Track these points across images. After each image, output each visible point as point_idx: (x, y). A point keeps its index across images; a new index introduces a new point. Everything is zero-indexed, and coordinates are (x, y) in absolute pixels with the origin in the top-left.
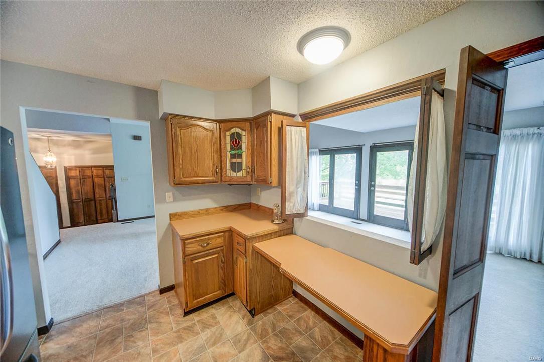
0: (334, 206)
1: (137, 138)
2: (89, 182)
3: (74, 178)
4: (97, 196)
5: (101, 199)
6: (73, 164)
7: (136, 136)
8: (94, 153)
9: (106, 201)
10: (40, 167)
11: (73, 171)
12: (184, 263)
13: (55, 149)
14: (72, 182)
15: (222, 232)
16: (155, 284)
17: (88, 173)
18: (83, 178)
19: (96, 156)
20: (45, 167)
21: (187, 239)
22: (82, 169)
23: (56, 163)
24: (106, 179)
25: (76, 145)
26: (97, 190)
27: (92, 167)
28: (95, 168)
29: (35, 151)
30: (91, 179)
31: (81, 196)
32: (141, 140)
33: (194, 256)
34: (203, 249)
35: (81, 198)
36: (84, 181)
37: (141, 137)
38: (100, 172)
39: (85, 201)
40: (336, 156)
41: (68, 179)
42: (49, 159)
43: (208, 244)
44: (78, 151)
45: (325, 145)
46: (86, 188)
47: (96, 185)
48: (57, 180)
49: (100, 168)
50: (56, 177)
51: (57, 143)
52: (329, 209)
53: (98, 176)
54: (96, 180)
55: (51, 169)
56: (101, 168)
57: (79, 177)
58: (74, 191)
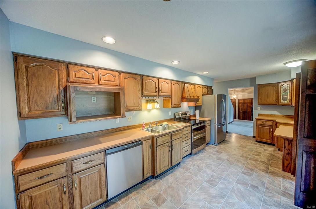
2: (246, 105)
3: (241, 103)
4: (248, 111)
6: (241, 98)
10: (231, 99)
11: (241, 101)
12: (256, 126)
13: (236, 93)
14: (240, 104)
15: (272, 121)
16: (252, 136)
17: (246, 101)
18: (244, 103)
19: (249, 95)
20: (233, 99)
21: (258, 119)
22: (244, 100)
23: (236, 97)
25: (243, 91)
26: (248, 109)
27: (247, 99)
29: (231, 94)
30: (246, 104)
31: (242, 110)
33: (260, 125)
34: (263, 124)
36: (244, 105)
39: (243, 112)
41: (239, 103)
42: (234, 97)
43: (265, 123)
44: (243, 93)
46: (244, 107)
47: (248, 107)
48: (236, 104)
49: (250, 100)
50: (236, 103)
51: (237, 91)
54: (248, 104)
55: (234, 100)
58: (240, 108)
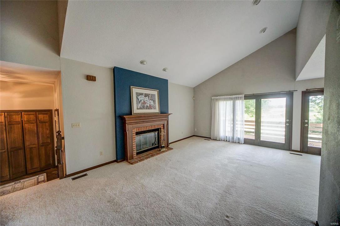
0: (261, 140)
1: (91, 78)
2: (17, 129)
4: (27, 143)
5: (32, 146)
7: (90, 76)
8: (25, 96)
9: (39, 149)
17: (17, 118)
18: (9, 125)
22: (9, 114)
24: (40, 125)
26: (27, 137)
27: (21, 111)
28: (26, 113)
30: (20, 126)
31: (6, 146)
32: (95, 80)
35: (6, 148)
36: (11, 128)
37: (95, 77)
38: (32, 117)
39: (11, 152)
40: (262, 100)
45: (249, 92)
47: (26, 132)
49: (32, 113)
52: (257, 142)
53: (29, 122)
54: (26, 126)
56: (34, 113)
57: (4, 124)
